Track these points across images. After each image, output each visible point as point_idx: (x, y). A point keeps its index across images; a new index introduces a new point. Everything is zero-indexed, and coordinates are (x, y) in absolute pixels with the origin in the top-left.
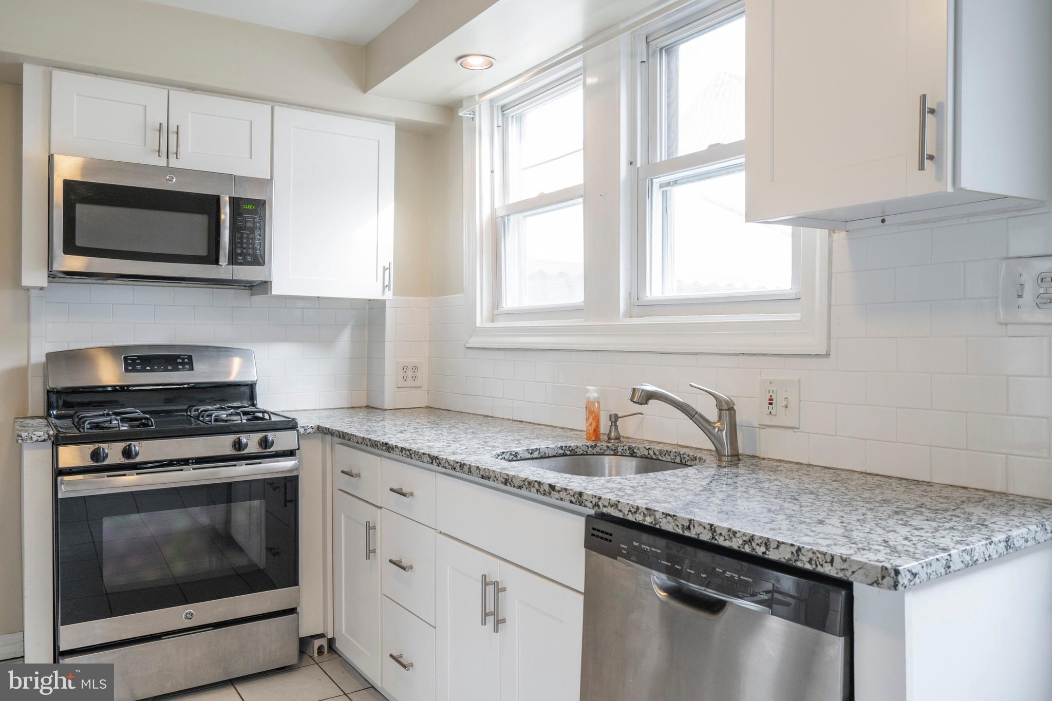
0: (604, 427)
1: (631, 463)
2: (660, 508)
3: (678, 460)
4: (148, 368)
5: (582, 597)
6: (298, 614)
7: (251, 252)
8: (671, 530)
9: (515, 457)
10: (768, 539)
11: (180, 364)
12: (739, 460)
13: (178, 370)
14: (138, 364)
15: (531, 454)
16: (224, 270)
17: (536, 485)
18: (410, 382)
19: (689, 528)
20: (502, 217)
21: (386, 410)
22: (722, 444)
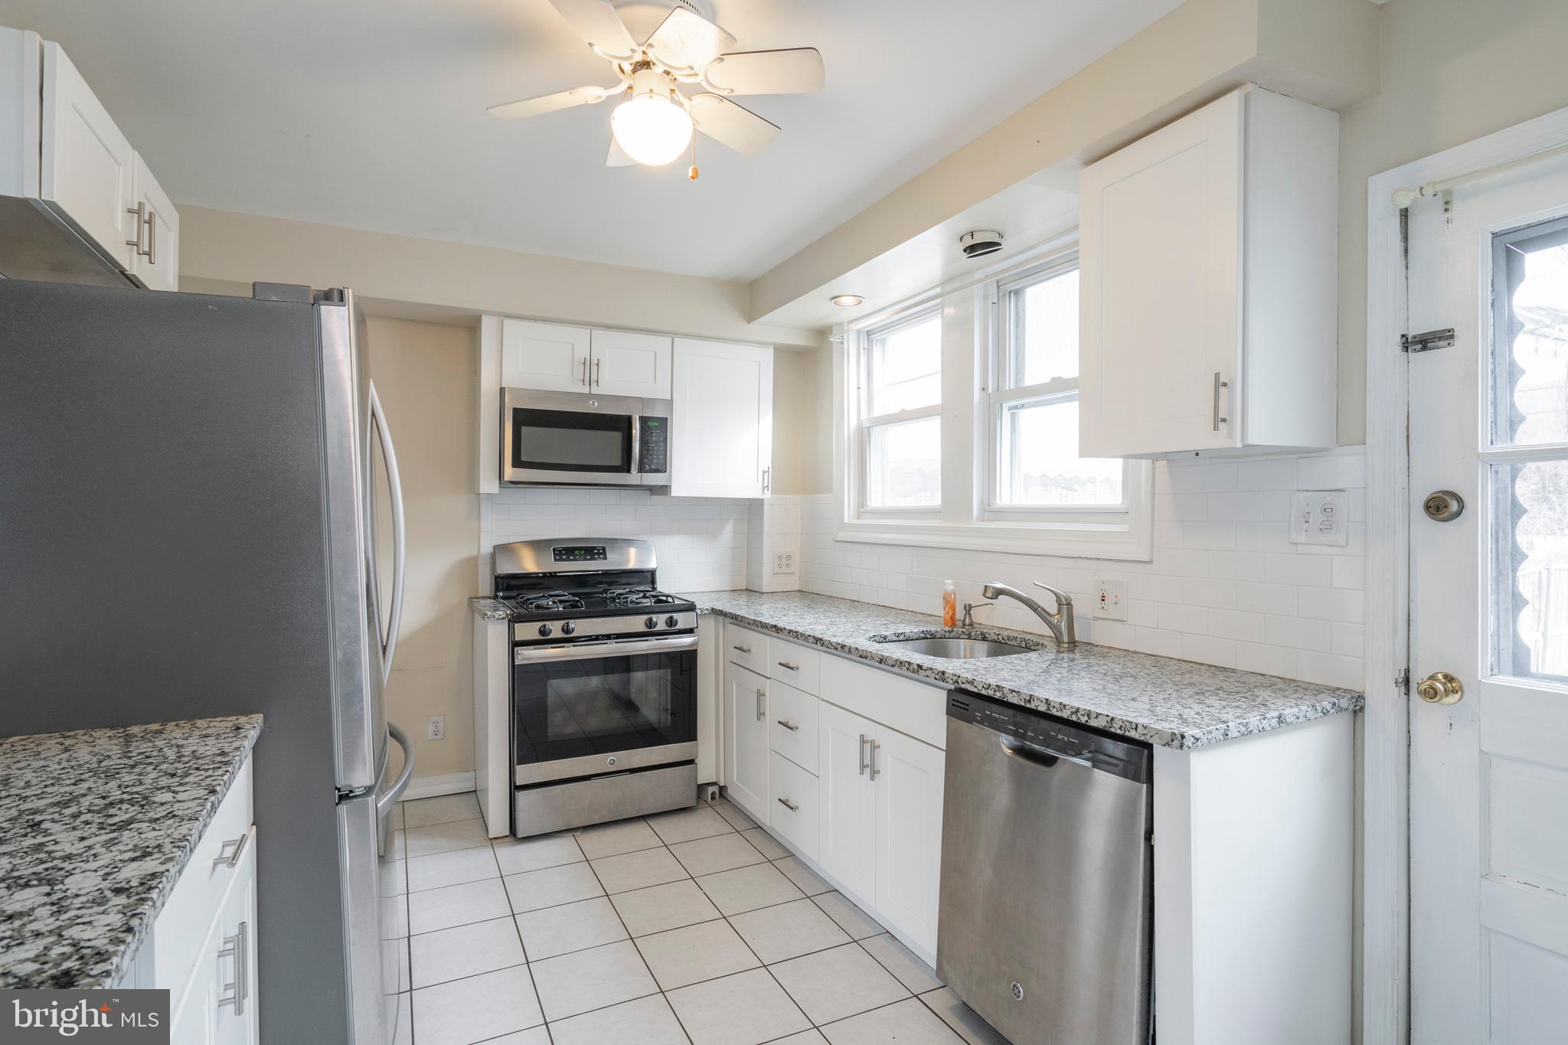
0: (960, 614)
1: (983, 647)
2: (1007, 685)
3: (1023, 645)
4: (572, 558)
5: (944, 754)
6: (696, 764)
7: (655, 462)
8: (1016, 703)
9: (884, 639)
10: (1090, 711)
11: (596, 554)
12: (1076, 646)
13: (595, 559)
14: (564, 554)
15: (897, 637)
16: (634, 477)
17: (906, 664)
18: (785, 569)
19: (1029, 701)
20: (868, 428)
22: (1061, 634)
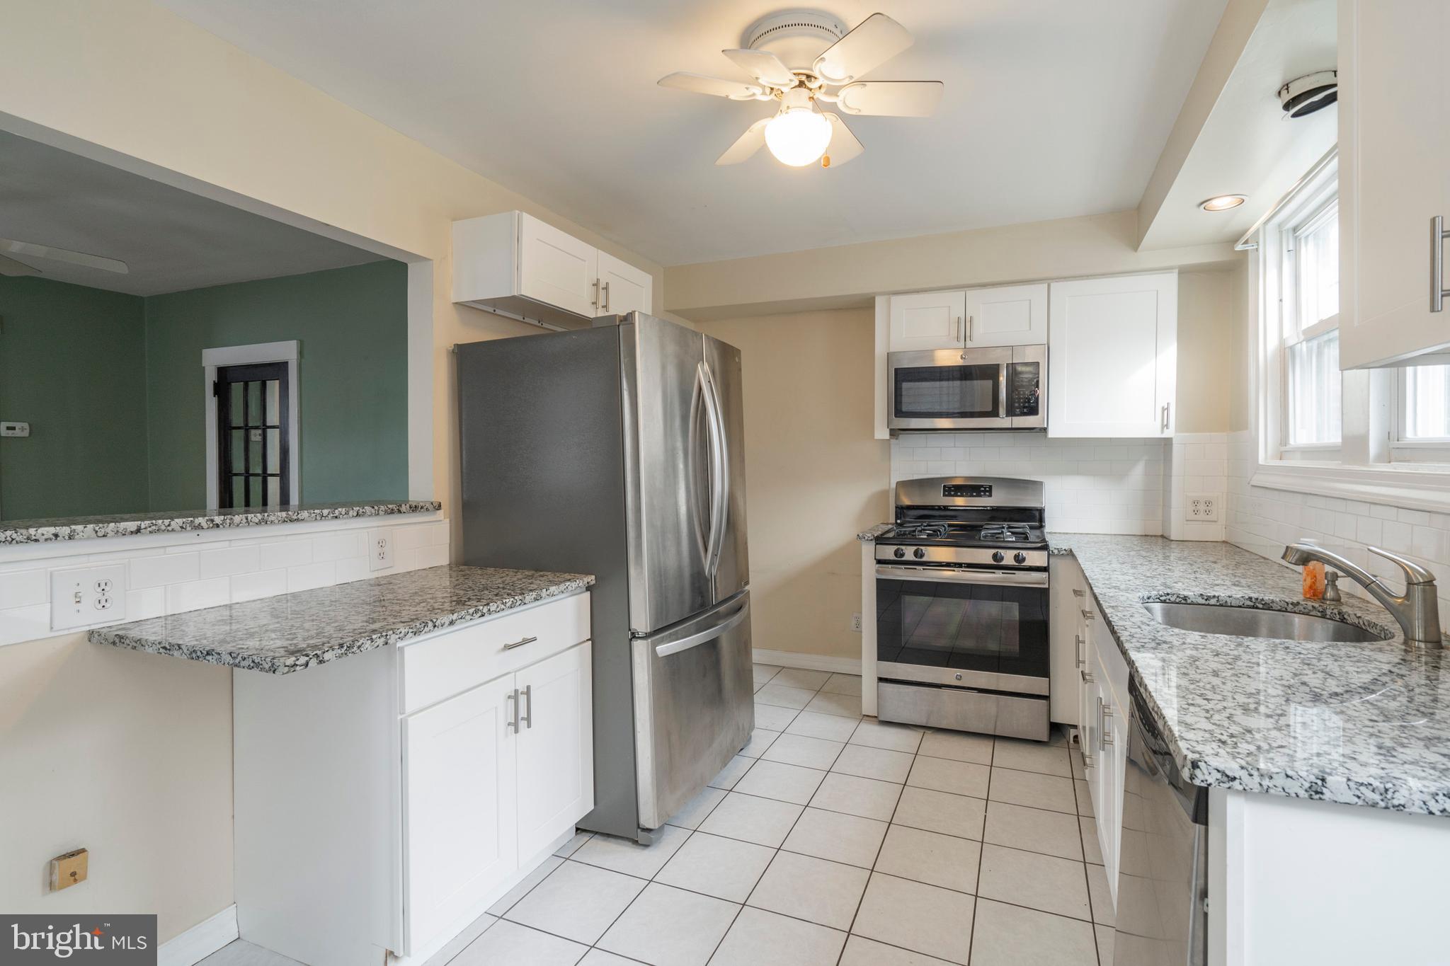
4: (959, 494)
6: (1051, 701)
7: (1027, 405)
11: (983, 491)
13: (981, 496)
14: (953, 491)
15: (1206, 600)
16: (1003, 421)
18: (1203, 516)
20: (1290, 348)
21: (1172, 540)
22: (1411, 626)
